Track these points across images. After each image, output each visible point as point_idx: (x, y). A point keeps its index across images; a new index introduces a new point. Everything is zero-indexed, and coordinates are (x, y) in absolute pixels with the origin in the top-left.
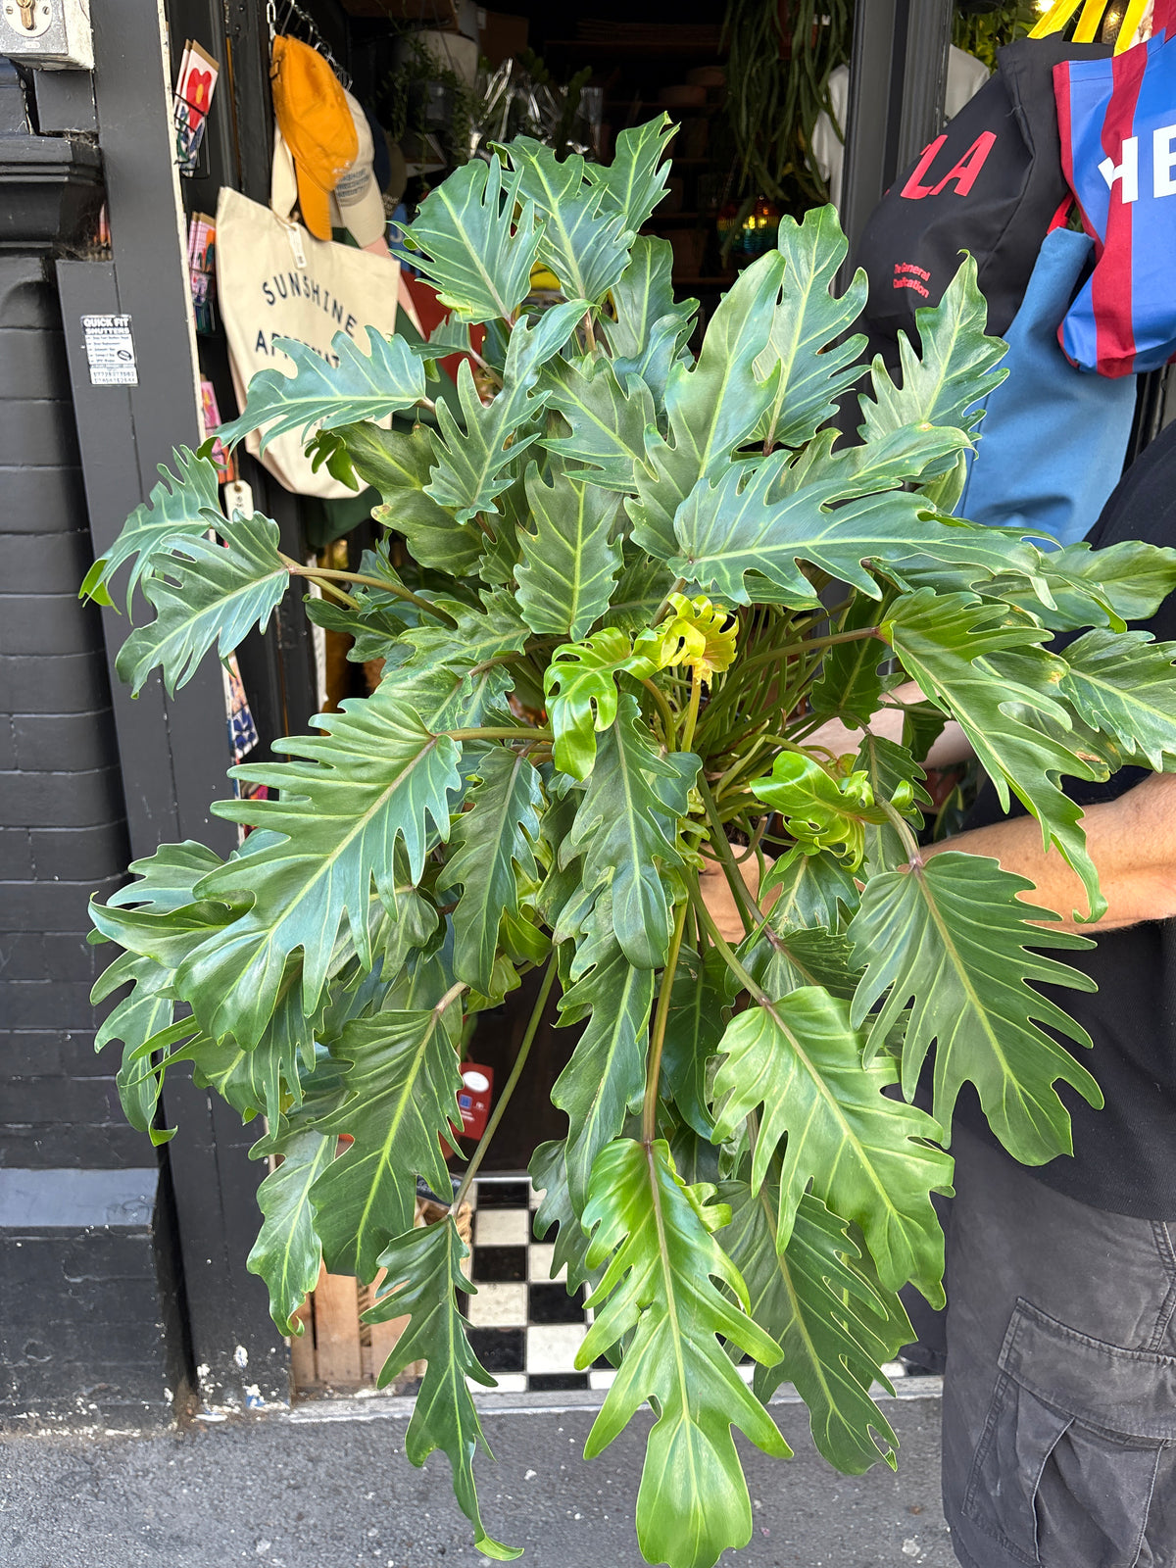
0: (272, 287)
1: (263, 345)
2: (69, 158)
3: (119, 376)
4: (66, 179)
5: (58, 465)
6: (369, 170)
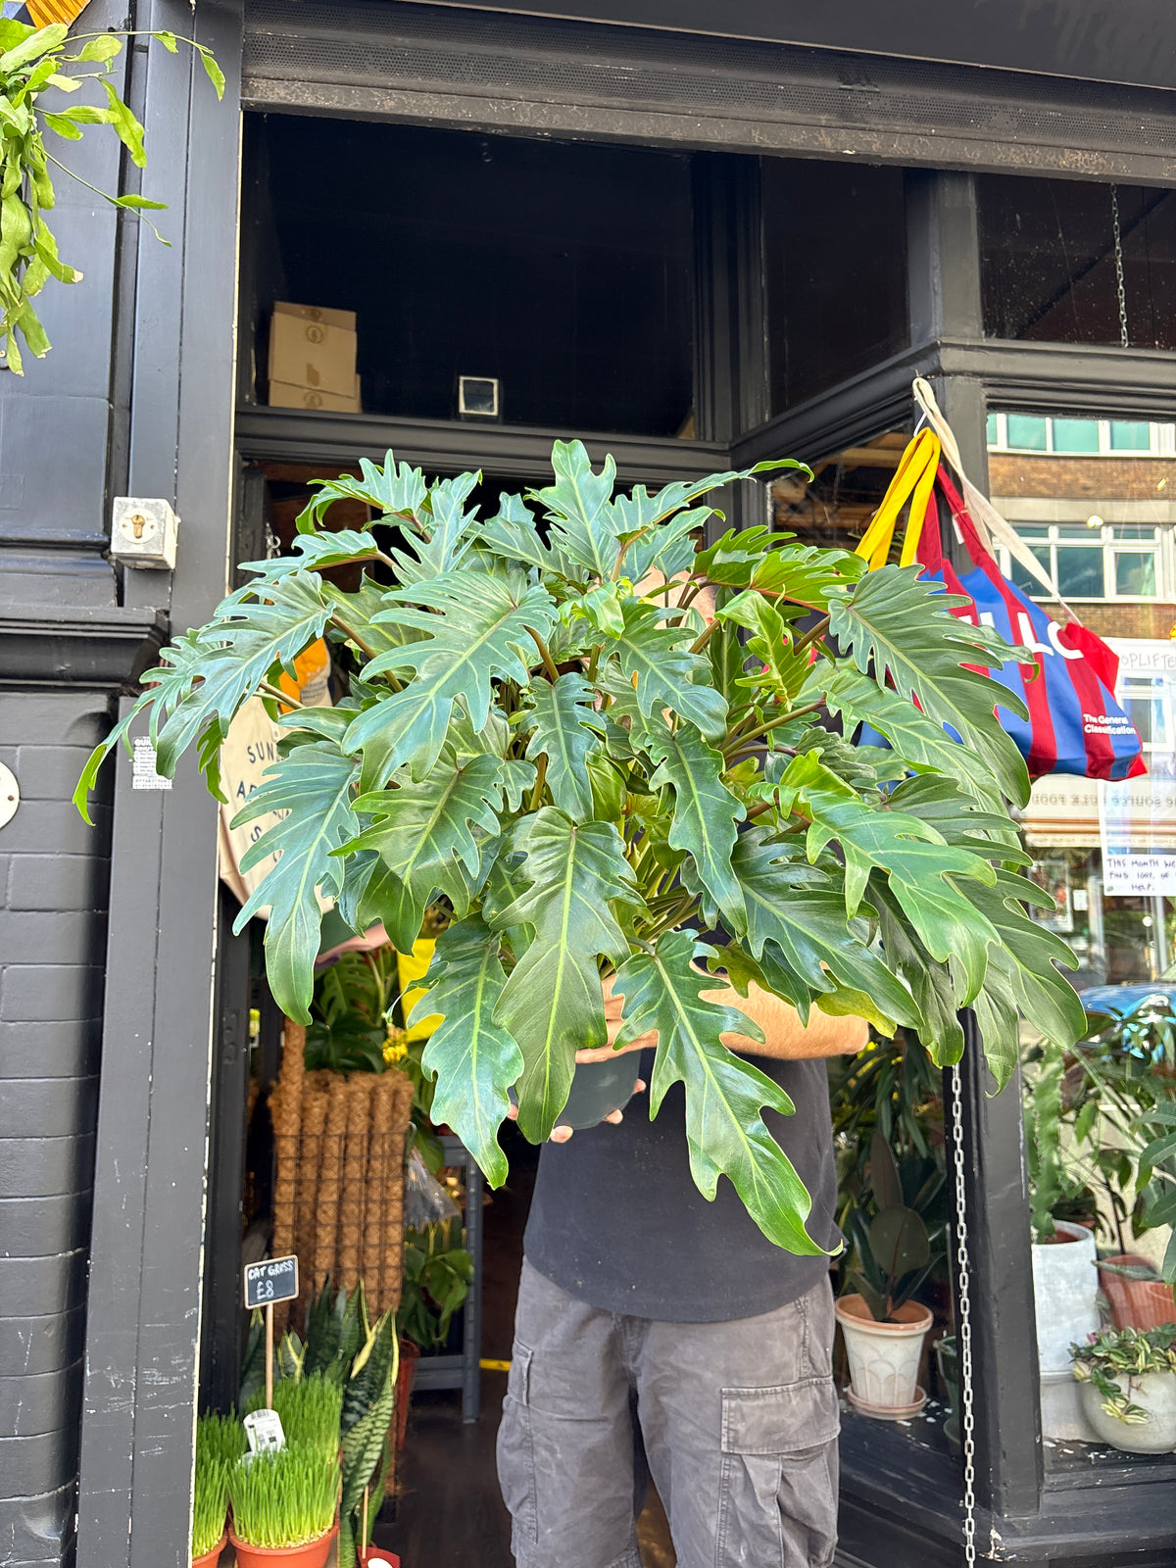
0: (254, 750)
1: (243, 793)
2: (152, 621)
3: (157, 783)
4: (146, 636)
5: (89, 855)
6: (325, 682)
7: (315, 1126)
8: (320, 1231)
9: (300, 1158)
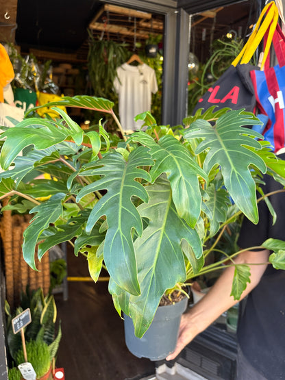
7: (17, 237)
8: (23, 269)
9: (13, 248)
